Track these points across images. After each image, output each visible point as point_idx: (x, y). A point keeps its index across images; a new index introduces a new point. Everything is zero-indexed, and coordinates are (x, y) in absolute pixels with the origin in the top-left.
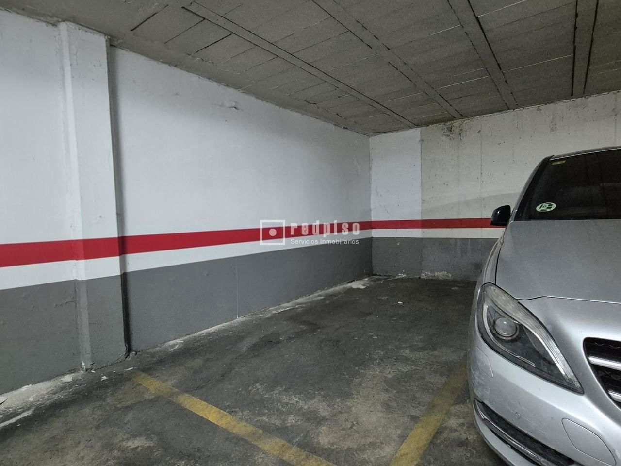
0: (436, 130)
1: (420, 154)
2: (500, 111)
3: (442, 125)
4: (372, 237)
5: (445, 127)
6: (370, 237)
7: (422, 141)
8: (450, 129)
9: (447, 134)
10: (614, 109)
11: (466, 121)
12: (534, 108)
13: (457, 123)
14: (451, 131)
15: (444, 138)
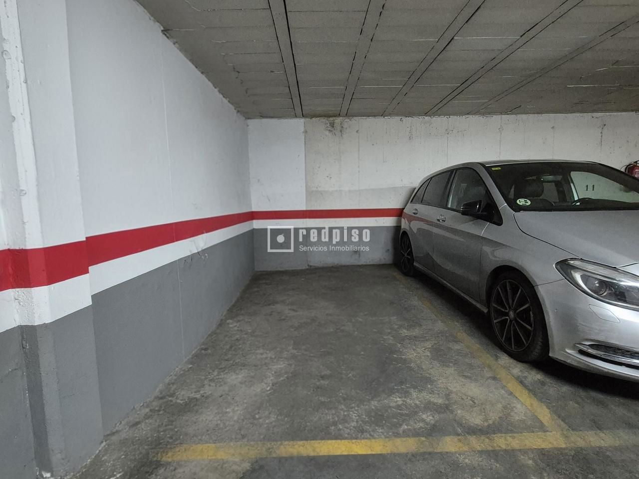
0: (320, 124)
1: (304, 146)
2: (375, 116)
3: (324, 120)
4: (254, 229)
5: (327, 122)
6: (252, 228)
7: (306, 132)
8: (332, 125)
9: (329, 129)
10: (447, 130)
11: (346, 120)
12: (398, 118)
13: (338, 120)
14: (333, 127)
15: (327, 133)
